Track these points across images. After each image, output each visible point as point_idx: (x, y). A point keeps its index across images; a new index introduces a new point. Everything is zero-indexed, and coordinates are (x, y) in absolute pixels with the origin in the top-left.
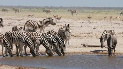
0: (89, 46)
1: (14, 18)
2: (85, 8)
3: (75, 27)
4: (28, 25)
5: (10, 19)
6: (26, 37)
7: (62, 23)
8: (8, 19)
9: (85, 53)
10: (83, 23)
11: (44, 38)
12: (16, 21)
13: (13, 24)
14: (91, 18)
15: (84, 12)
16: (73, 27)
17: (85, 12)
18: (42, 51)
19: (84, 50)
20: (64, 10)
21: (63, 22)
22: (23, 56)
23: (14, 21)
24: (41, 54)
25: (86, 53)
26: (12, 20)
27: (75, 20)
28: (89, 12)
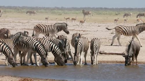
0: (106, 54)
1: (18, 21)
2: (101, 8)
3: (90, 31)
4: (118, 30)
5: (13, 22)
6: (36, 43)
7: (74, 26)
8: (11, 22)
9: (101, 62)
10: (99, 26)
11: (53, 45)
12: (21, 24)
13: (16, 27)
14: (117, 20)
15: (100, 14)
16: (88, 31)
17: (102, 14)
18: (50, 60)
19: (100, 59)
20: (77, 12)
21: (76, 25)
22: (28, 66)
23: (18, 24)
24: (50, 63)
25: (103, 61)
26: (15, 22)
27: (90, 23)
28: (106, 14)
